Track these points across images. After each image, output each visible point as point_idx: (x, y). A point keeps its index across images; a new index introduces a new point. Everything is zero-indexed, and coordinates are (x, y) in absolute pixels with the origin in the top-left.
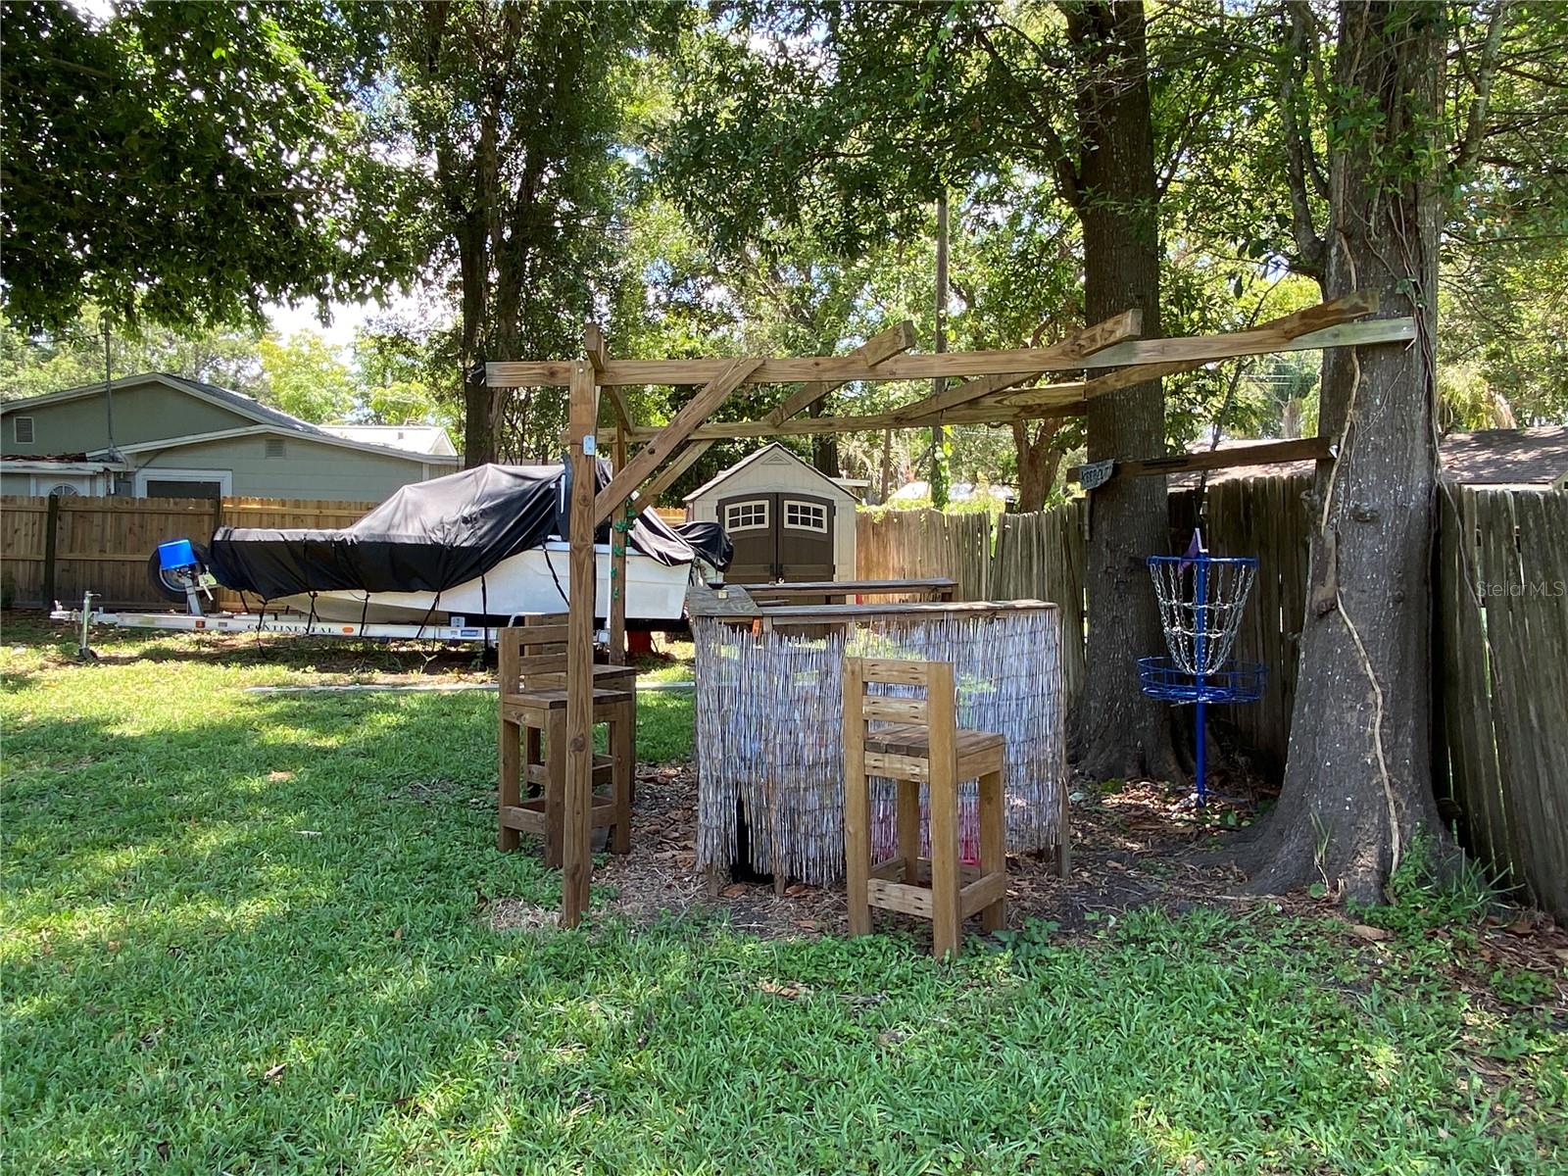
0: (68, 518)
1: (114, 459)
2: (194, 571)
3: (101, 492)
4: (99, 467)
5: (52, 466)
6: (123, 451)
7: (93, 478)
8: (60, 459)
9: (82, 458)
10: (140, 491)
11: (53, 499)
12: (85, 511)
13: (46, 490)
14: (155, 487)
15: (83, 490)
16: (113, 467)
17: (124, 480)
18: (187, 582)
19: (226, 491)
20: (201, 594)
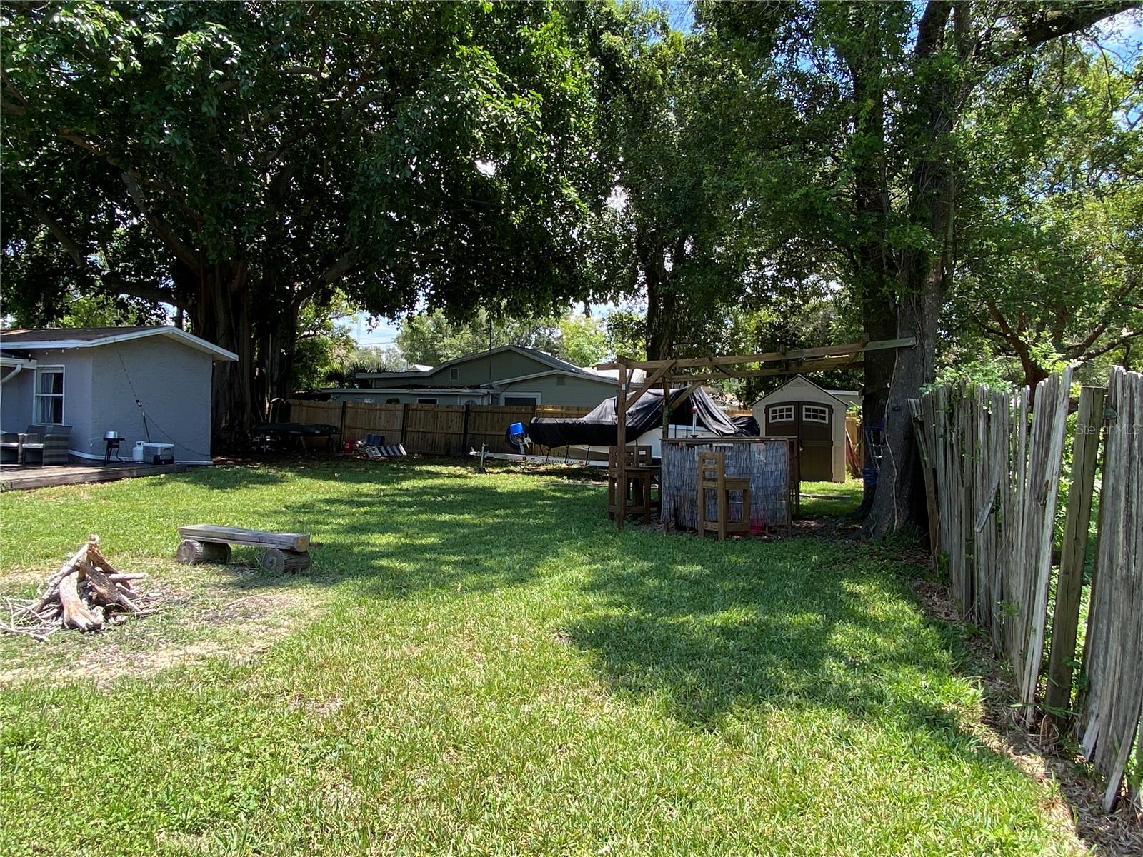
0: (473, 415)
1: (492, 388)
2: (522, 436)
3: (486, 403)
4: (485, 391)
5: (467, 391)
6: (496, 383)
7: (483, 396)
8: (470, 388)
9: (478, 387)
10: (502, 403)
11: (468, 406)
12: (480, 411)
13: (464, 402)
14: (508, 401)
15: (479, 402)
16: (491, 391)
17: (495, 397)
18: (520, 441)
19: (539, 402)
20: (525, 446)
